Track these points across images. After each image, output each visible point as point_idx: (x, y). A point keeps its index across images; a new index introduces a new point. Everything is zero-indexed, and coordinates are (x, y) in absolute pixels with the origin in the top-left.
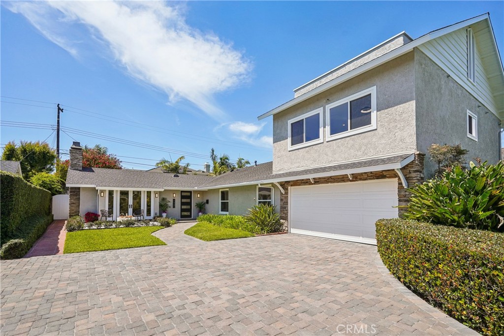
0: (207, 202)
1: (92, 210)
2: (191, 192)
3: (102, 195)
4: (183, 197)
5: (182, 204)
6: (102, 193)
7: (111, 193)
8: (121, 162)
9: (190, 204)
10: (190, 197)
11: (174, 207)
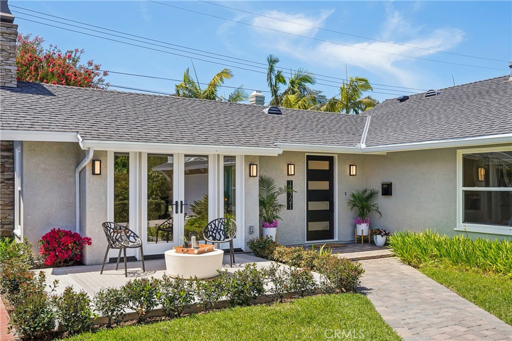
0: (387, 190)
1: (61, 224)
2: (330, 159)
3: (97, 171)
4: (312, 175)
5: (312, 196)
6: (97, 164)
7: (122, 162)
8: (105, 74)
9: (328, 196)
10: (328, 175)
11: (290, 206)
